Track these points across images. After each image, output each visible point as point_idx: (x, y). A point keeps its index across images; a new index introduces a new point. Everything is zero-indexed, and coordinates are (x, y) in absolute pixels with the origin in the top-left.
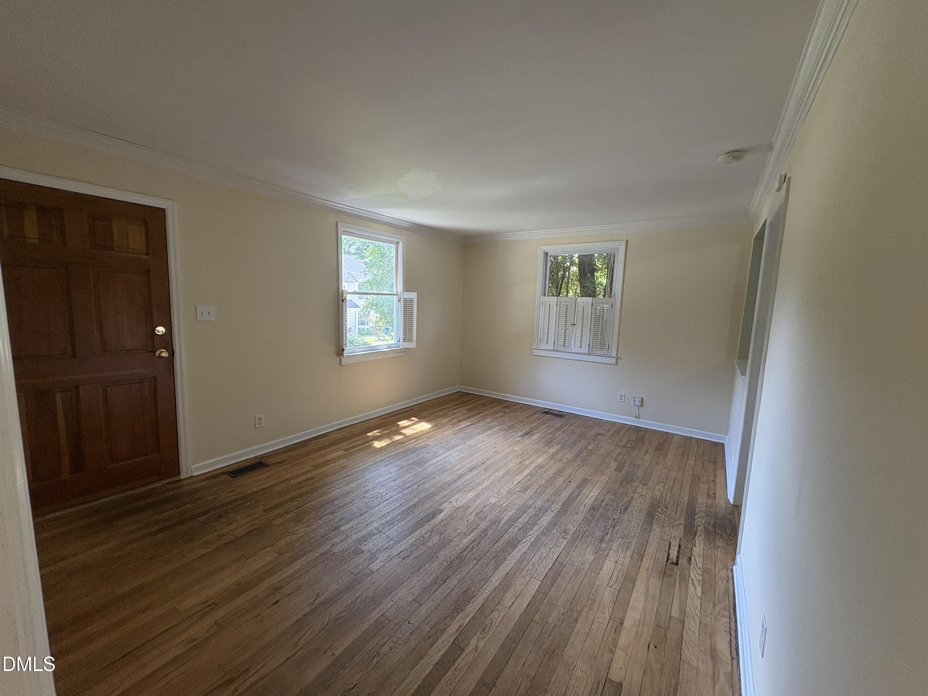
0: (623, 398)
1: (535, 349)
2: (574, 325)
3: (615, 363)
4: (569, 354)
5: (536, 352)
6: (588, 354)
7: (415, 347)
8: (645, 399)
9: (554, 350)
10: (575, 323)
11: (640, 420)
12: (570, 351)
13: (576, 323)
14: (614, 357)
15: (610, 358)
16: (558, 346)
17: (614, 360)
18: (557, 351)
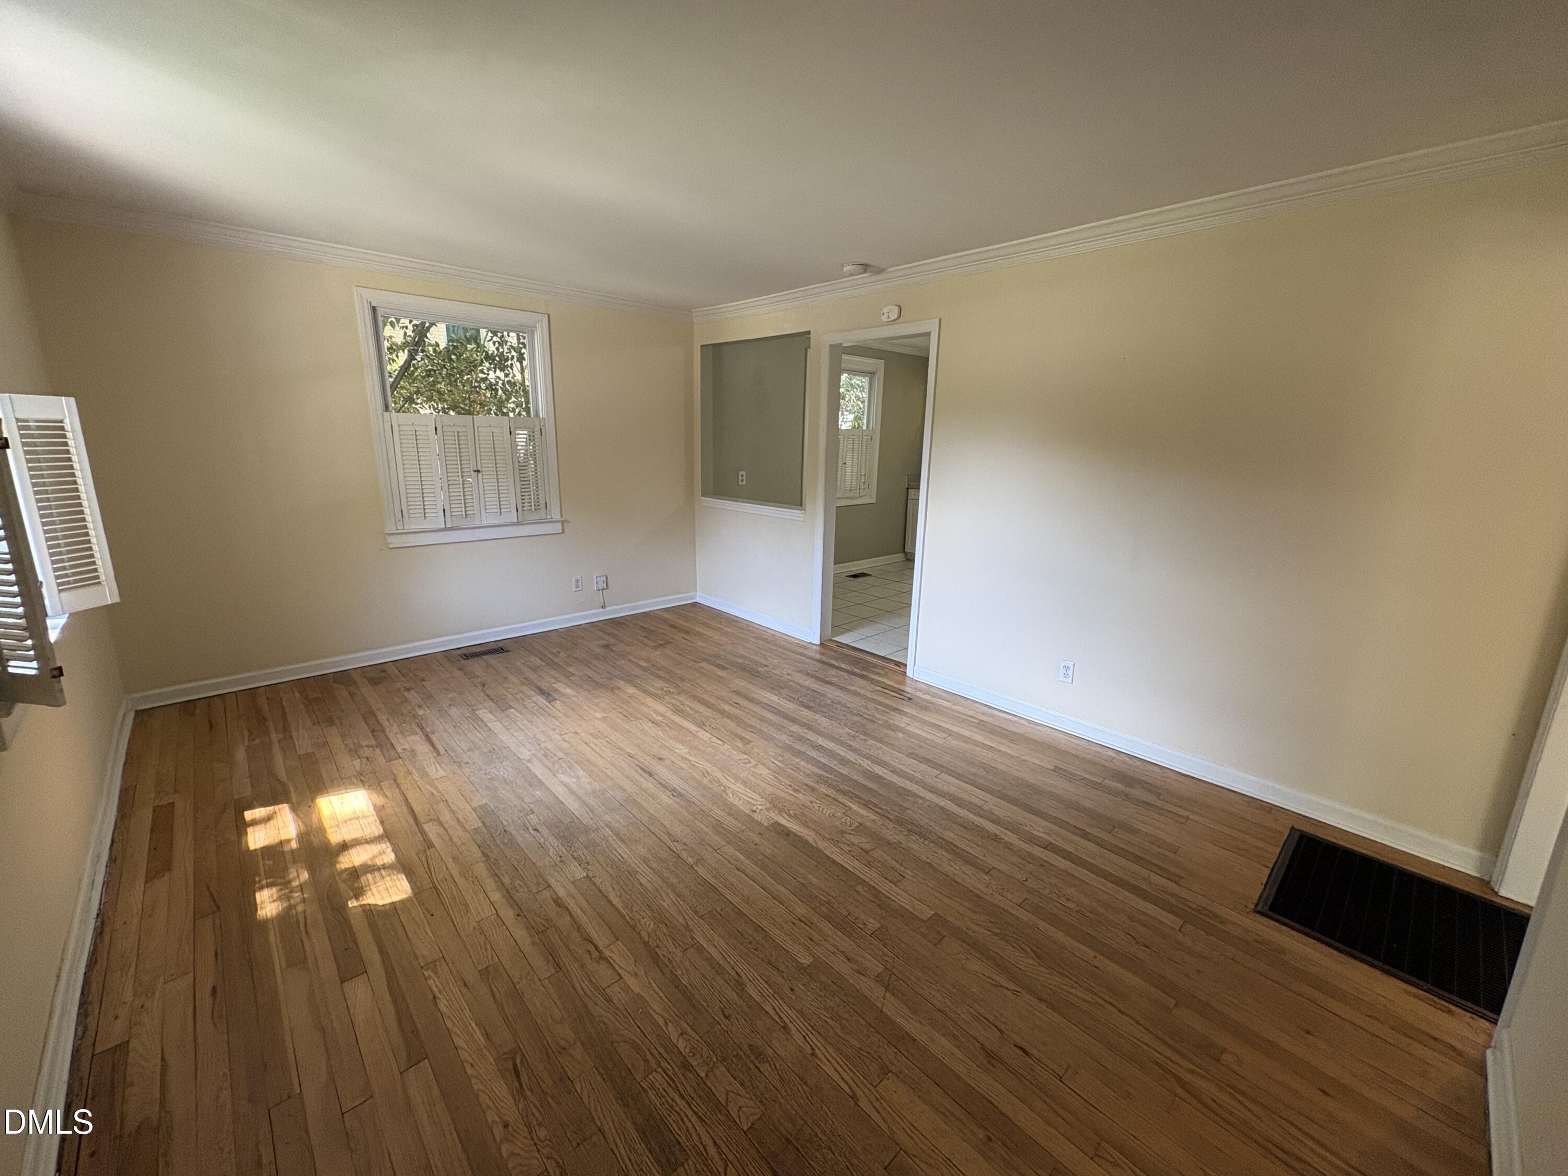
0: (580, 583)
1: (394, 534)
2: (478, 471)
3: (561, 531)
4: (476, 530)
5: (395, 542)
6: (518, 523)
7: (117, 599)
8: (609, 577)
9: (446, 529)
10: (479, 468)
11: (607, 609)
12: (478, 523)
13: (482, 467)
14: (557, 522)
15: (551, 524)
16: (454, 518)
17: (559, 526)
18: (452, 529)
